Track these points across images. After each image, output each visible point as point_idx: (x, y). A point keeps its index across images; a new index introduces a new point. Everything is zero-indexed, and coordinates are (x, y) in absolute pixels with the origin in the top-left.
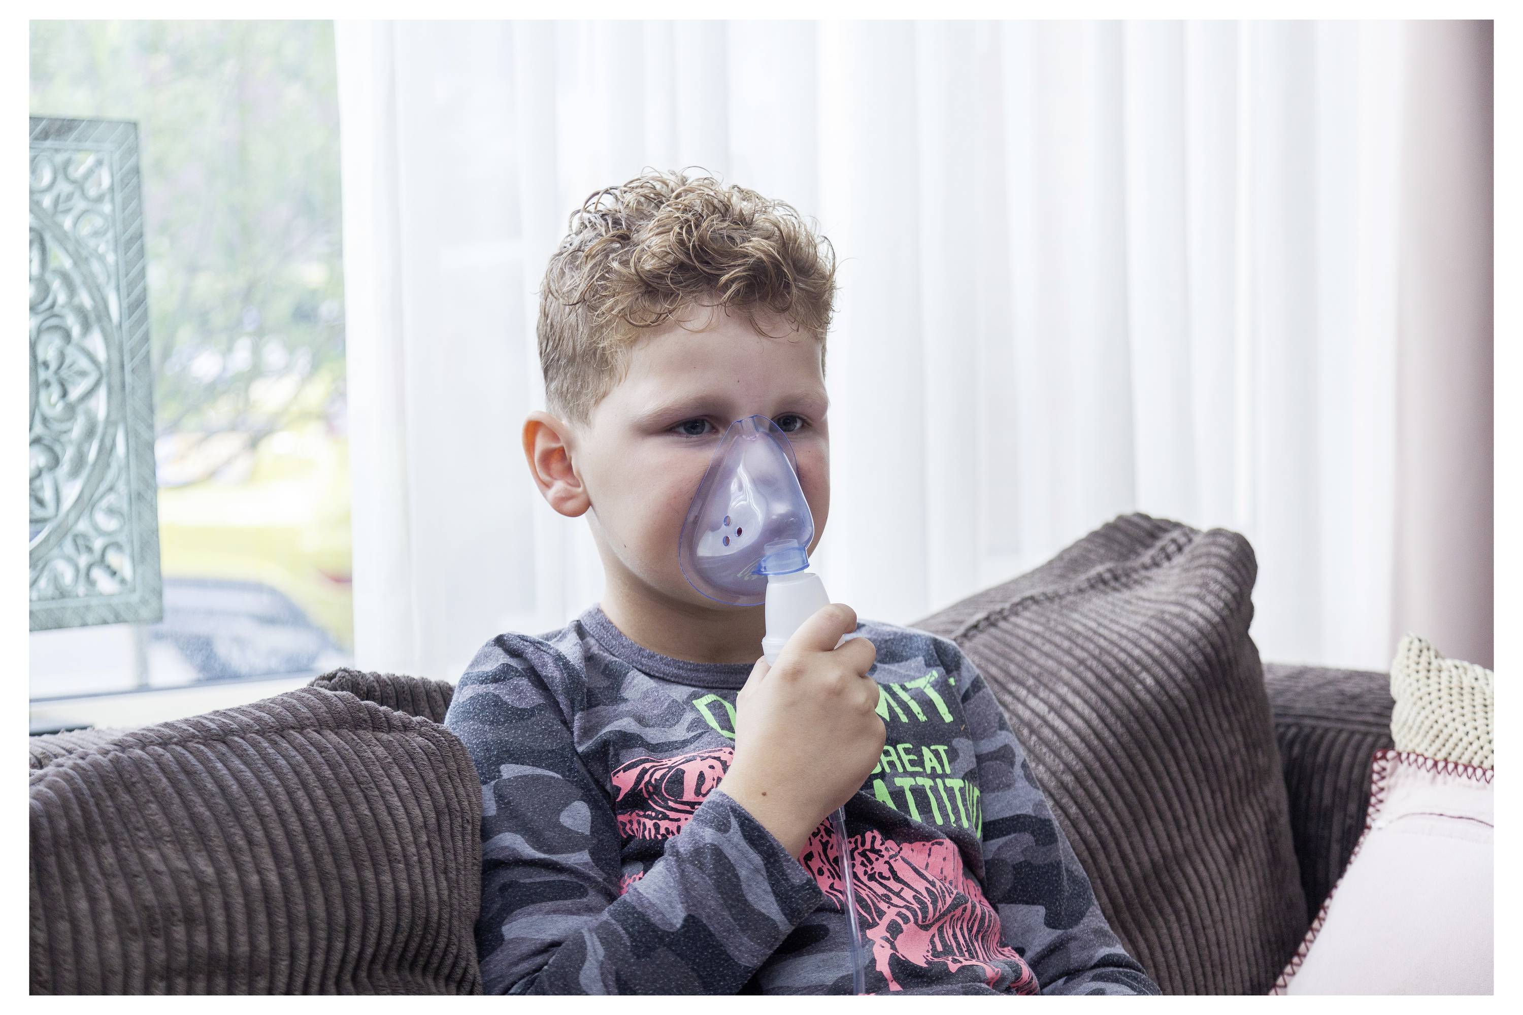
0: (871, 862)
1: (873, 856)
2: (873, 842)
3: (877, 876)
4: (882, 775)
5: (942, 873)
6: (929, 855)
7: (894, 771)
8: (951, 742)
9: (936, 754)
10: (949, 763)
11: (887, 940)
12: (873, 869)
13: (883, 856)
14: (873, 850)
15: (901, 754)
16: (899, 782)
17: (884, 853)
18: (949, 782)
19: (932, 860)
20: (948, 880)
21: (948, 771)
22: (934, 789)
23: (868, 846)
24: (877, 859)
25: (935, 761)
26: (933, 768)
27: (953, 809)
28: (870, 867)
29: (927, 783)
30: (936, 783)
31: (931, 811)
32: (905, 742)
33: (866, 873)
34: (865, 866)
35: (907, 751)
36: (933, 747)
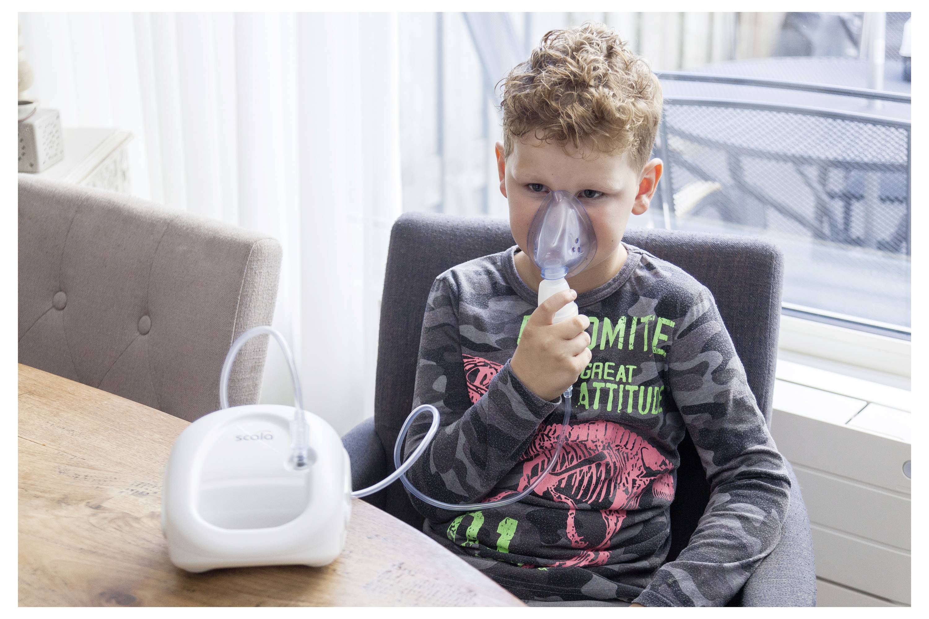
0: (544, 441)
1: (546, 438)
2: (549, 432)
3: (544, 448)
4: (587, 380)
5: (596, 437)
6: (589, 429)
7: (596, 378)
8: (640, 364)
9: (627, 371)
10: (633, 376)
11: (528, 477)
12: (543, 444)
13: (550, 440)
14: (547, 435)
15: (605, 368)
16: (595, 384)
17: (552, 439)
18: (628, 387)
19: (590, 432)
20: (600, 441)
21: (630, 380)
22: (616, 392)
23: (546, 432)
24: (547, 441)
25: (624, 374)
26: (621, 379)
27: (623, 403)
28: (542, 442)
29: (612, 387)
30: (619, 387)
31: (607, 403)
32: (612, 362)
33: (539, 444)
34: (540, 441)
35: (610, 367)
36: (627, 367)
